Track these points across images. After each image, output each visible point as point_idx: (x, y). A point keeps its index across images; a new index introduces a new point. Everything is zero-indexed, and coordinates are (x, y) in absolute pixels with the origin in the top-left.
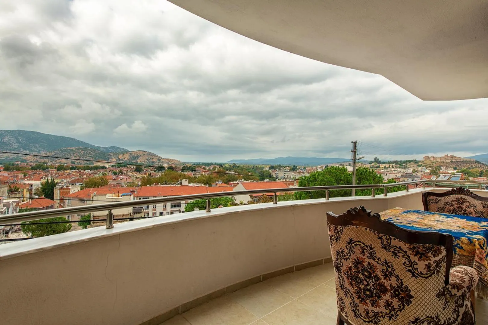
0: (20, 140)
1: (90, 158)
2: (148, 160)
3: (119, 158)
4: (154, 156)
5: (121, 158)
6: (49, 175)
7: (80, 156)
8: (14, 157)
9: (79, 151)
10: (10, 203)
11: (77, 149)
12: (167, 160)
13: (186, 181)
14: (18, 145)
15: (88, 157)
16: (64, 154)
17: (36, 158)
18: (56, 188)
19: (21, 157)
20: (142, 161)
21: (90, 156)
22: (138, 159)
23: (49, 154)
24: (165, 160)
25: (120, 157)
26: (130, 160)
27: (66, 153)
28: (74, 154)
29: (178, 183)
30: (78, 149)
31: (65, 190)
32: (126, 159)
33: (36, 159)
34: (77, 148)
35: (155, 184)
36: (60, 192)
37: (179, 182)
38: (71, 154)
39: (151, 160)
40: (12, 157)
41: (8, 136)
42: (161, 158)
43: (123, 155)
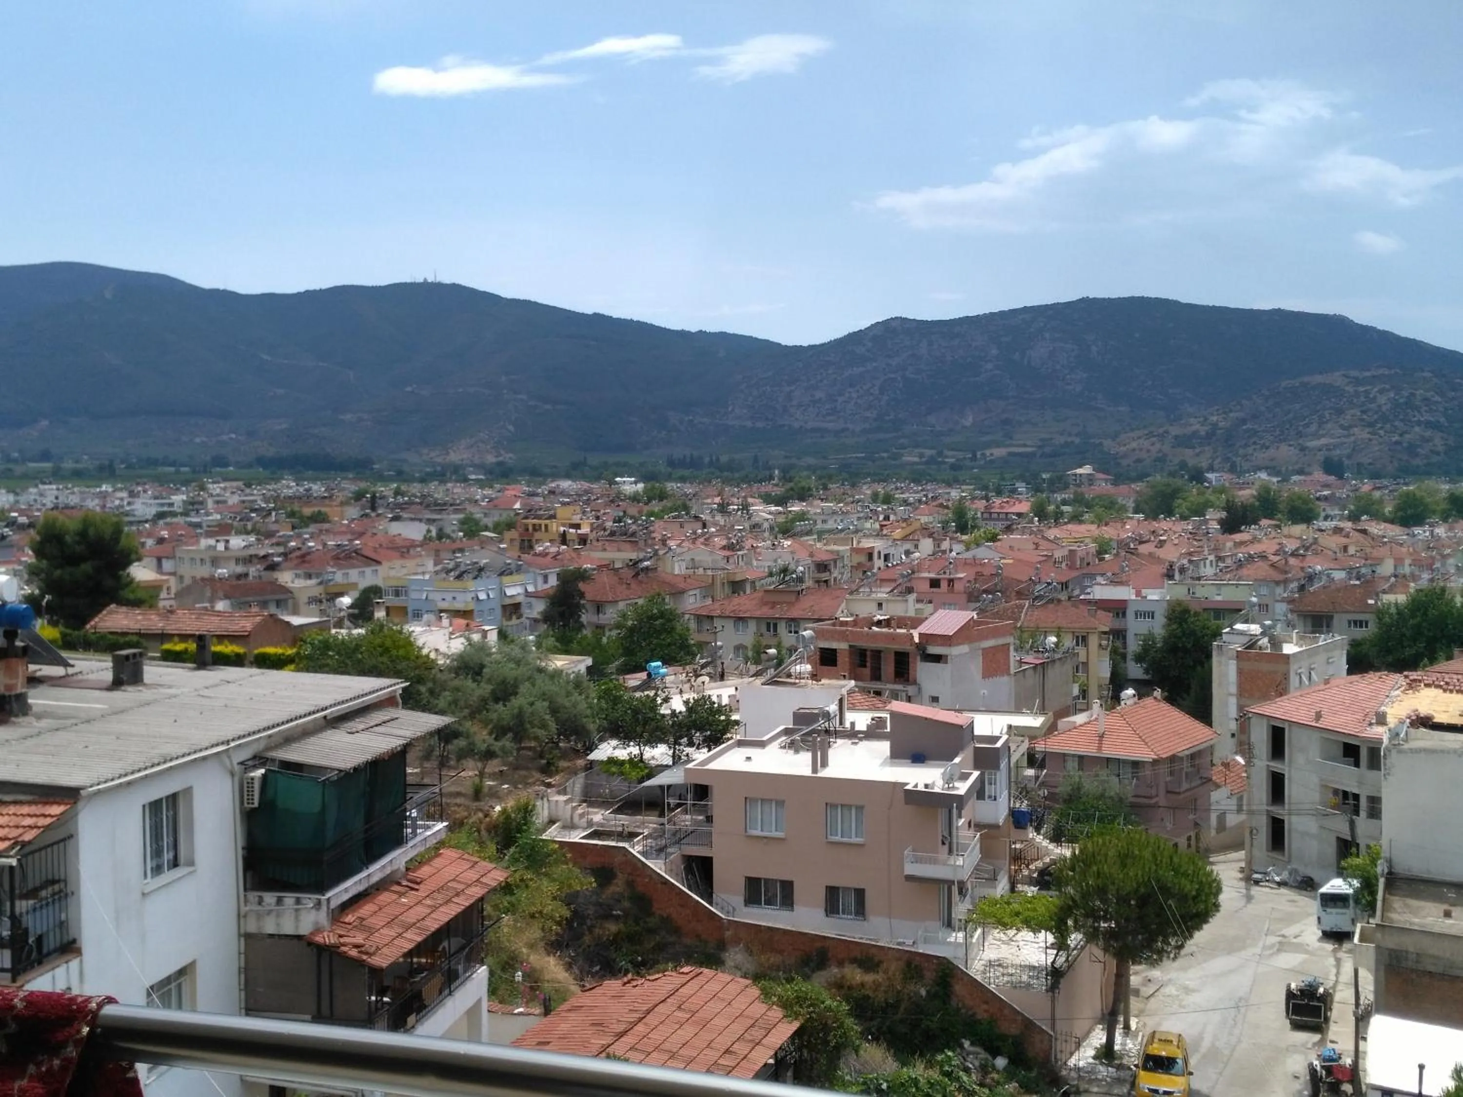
0: (1094, 348)
1: (1428, 433)
6: (1206, 552)
7: (1372, 425)
8: (1069, 440)
9: (1367, 392)
10: (999, 744)
11: (1357, 382)
14: (1085, 375)
15: (1417, 429)
16: (1289, 412)
17: (1158, 446)
18: (1220, 647)
19: (1098, 441)
21: (1429, 425)
23: (1215, 418)
27: (1297, 406)
28: (1340, 412)
30: (1365, 382)
31: (1265, 667)
33: (1160, 451)
34: (1355, 373)
36: (1240, 672)
38: (1327, 413)
40: (1062, 440)
41: (1047, 335)
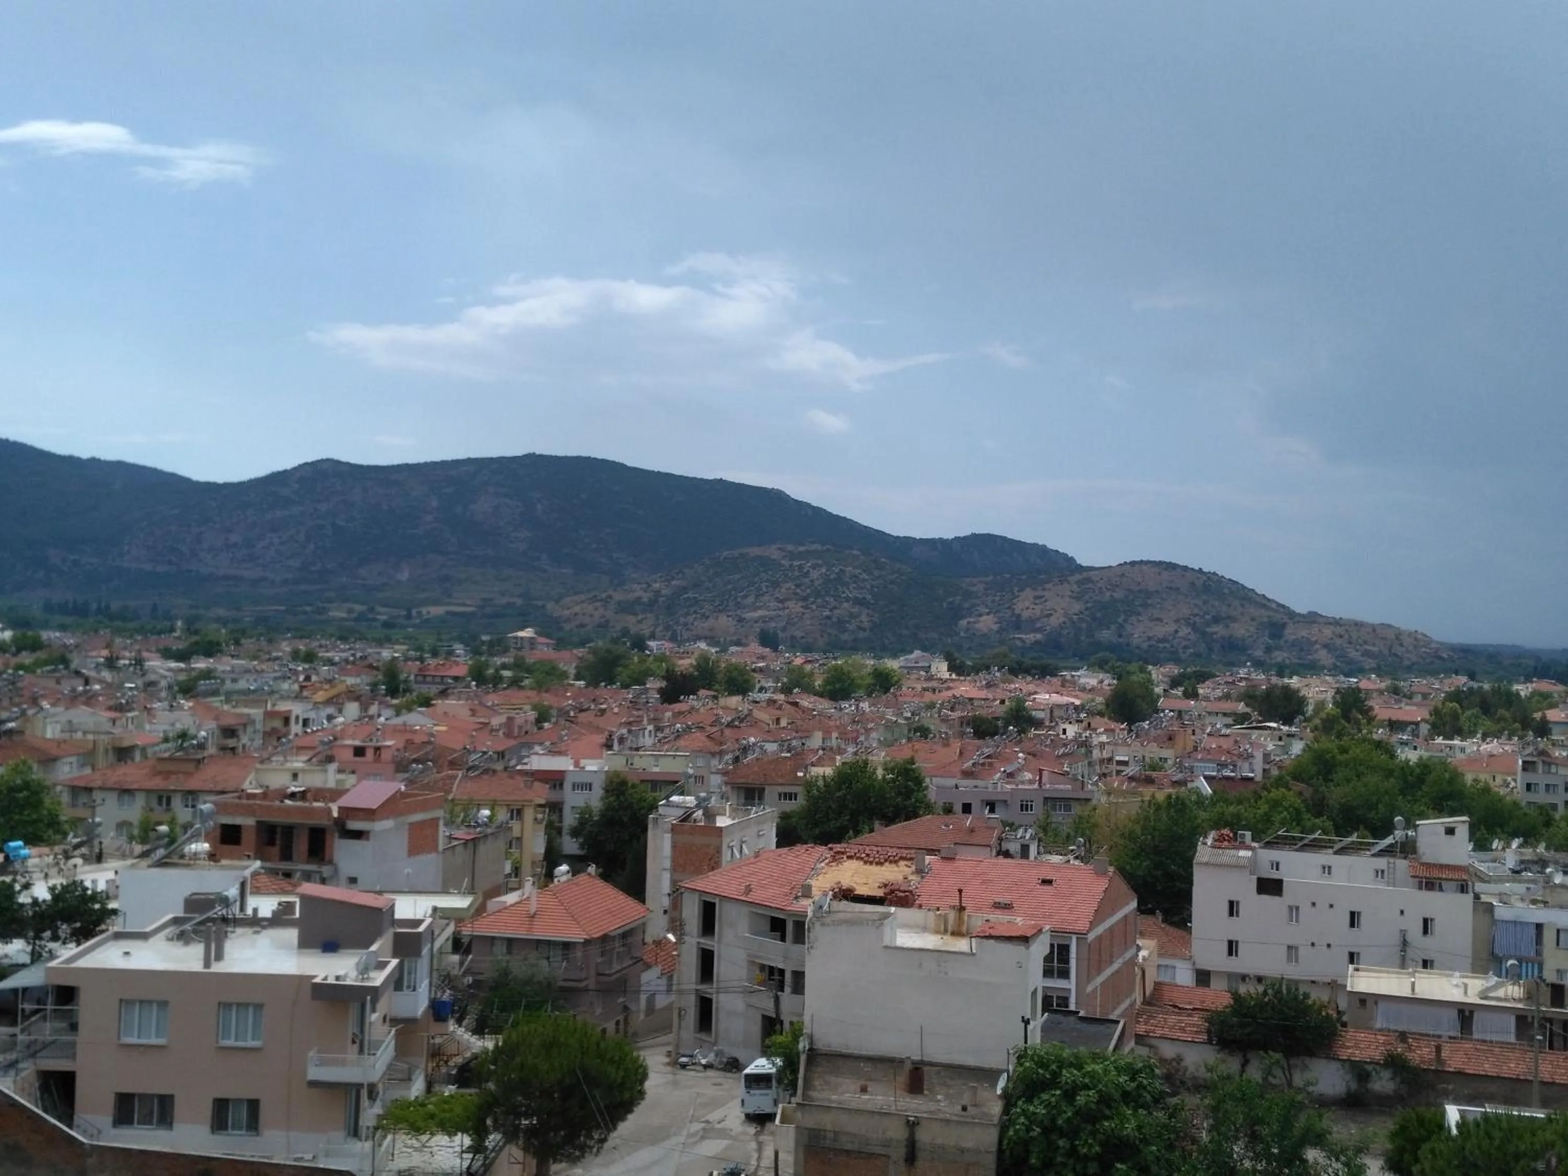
0: (539, 507)
1: (856, 610)
2: (1194, 627)
3: (1017, 611)
4: (1236, 603)
5: (1026, 615)
6: (645, 721)
7: (805, 599)
8: (511, 600)
9: (801, 567)
11: (792, 556)
12: (1328, 632)
13: (1450, 831)
14: (529, 534)
15: (846, 605)
16: (729, 582)
17: (601, 611)
18: (656, 820)
19: (540, 603)
20: (1160, 631)
21: (856, 601)
22: (1133, 619)
23: (657, 586)
24: (1315, 629)
25: (1025, 605)
26: (1084, 625)
27: (736, 577)
28: (776, 585)
29: (1389, 840)
30: (800, 556)
31: (699, 840)
32: (1055, 621)
33: (603, 616)
34: (790, 547)
35: (1220, 839)
36: (674, 846)
37: (1399, 834)
38: (763, 585)
39: (1218, 630)
40: (504, 601)
41: (491, 490)
42: (1291, 614)
43: (1040, 593)
